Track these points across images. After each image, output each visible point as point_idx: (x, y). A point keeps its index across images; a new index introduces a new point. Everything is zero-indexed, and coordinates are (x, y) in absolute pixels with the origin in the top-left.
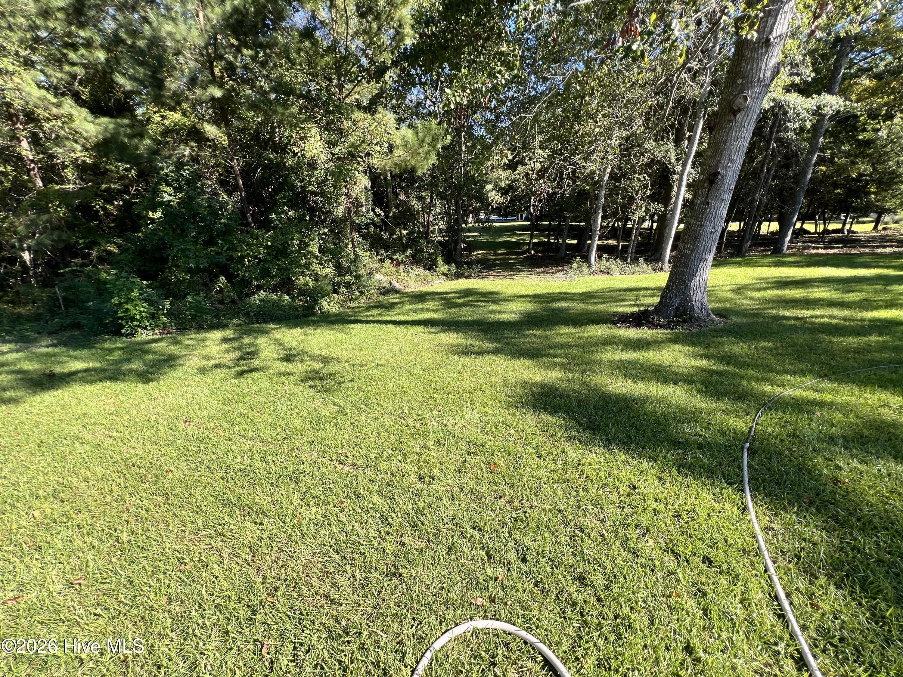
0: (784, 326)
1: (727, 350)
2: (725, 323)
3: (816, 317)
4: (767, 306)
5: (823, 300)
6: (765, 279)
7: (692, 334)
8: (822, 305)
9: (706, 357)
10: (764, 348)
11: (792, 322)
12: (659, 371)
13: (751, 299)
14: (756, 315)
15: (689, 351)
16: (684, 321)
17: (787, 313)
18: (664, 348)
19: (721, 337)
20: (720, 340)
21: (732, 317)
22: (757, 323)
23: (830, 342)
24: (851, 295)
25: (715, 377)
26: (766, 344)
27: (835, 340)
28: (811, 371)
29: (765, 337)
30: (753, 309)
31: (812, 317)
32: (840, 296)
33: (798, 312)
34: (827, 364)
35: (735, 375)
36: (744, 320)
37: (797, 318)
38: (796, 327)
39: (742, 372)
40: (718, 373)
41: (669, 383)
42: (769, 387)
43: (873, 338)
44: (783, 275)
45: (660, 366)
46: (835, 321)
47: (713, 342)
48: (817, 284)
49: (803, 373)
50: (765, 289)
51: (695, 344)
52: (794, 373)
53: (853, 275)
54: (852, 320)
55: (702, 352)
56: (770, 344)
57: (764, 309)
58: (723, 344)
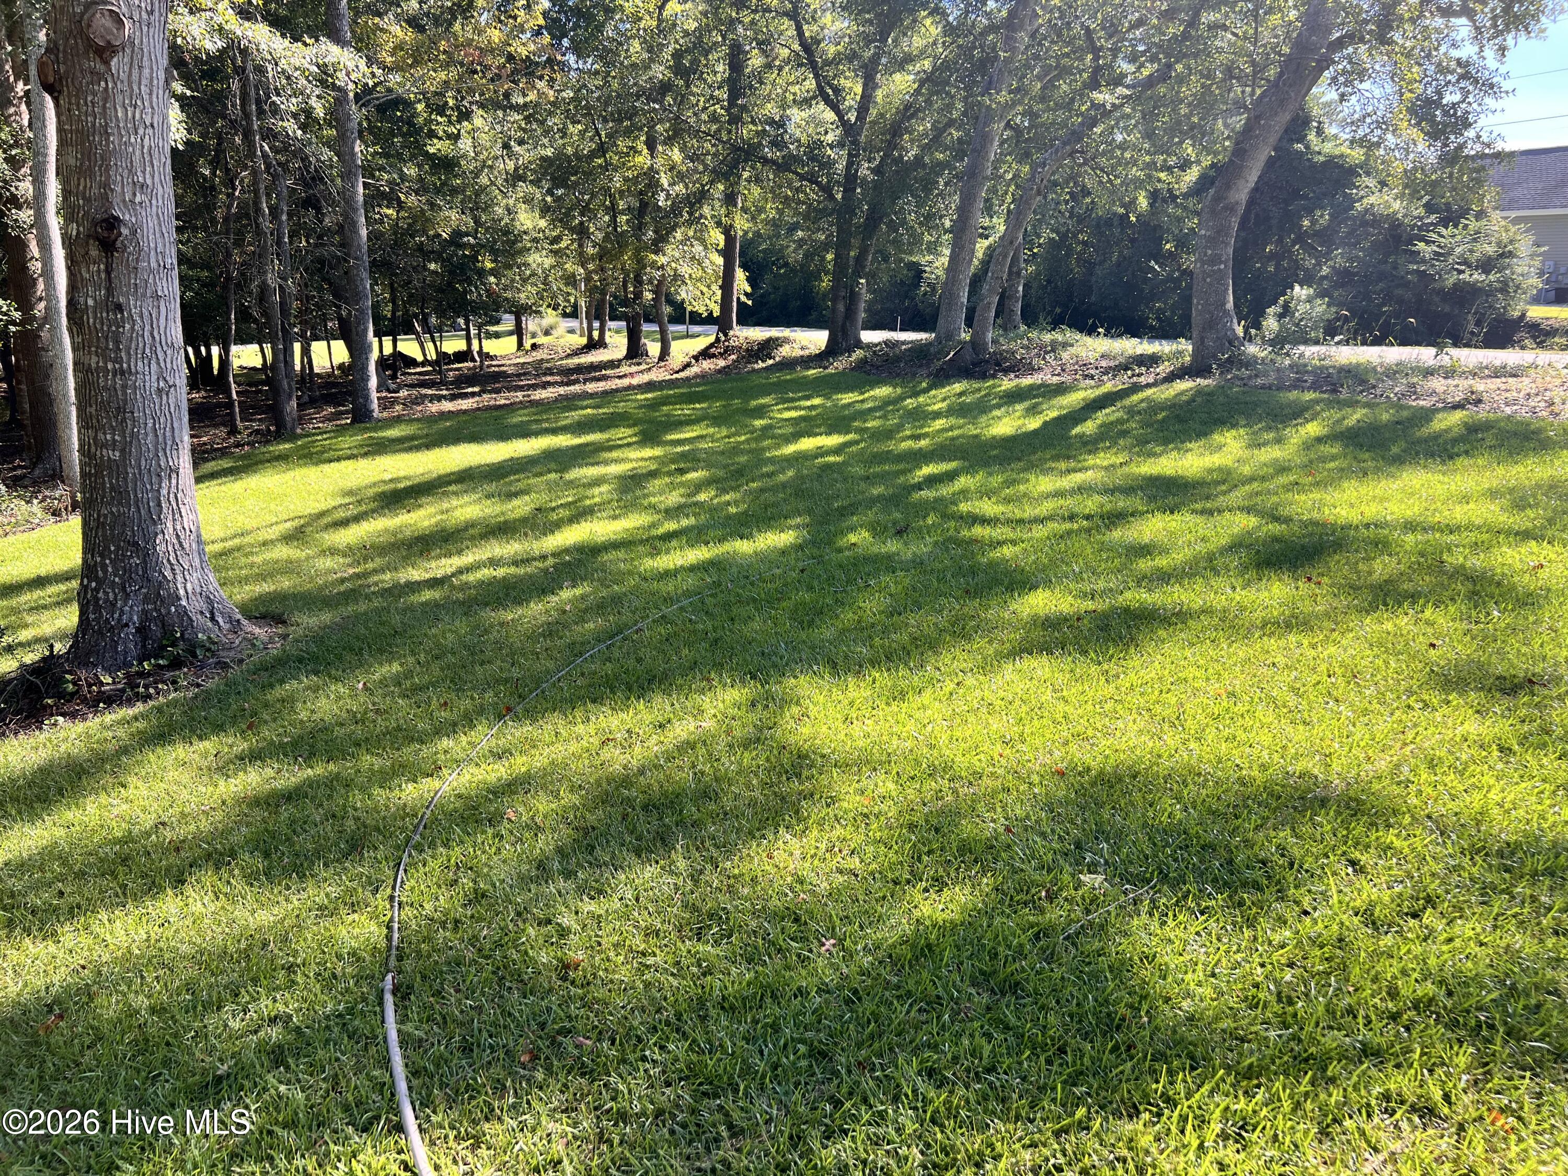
0: (411, 608)
1: (304, 715)
2: (285, 637)
3: (468, 569)
4: (370, 566)
5: (470, 524)
6: (350, 493)
7: (206, 698)
8: (472, 538)
9: (255, 757)
10: (383, 683)
11: (427, 595)
12: (125, 860)
13: (333, 551)
14: (350, 596)
15: (205, 755)
16: (176, 664)
17: (415, 574)
18: (127, 770)
19: (282, 682)
20: (279, 692)
21: (298, 617)
22: (357, 616)
23: (502, 624)
24: (516, 502)
25: (286, 812)
26: (385, 669)
27: (509, 616)
28: (481, 711)
29: (381, 651)
30: (343, 581)
31: (460, 571)
32: (498, 509)
33: (433, 564)
34: (506, 681)
35: (331, 783)
36: (326, 617)
37: (434, 583)
38: (435, 605)
39: (346, 768)
40: (291, 796)
41: (161, 889)
42: (411, 786)
43: (566, 594)
44: (387, 477)
45: (128, 839)
46: (501, 572)
47: (266, 705)
48: (453, 488)
49: (468, 721)
50: (357, 519)
51: (219, 728)
52: (451, 728)
53: (507, 456)
54: (526, 561)
55: (242, 746)
56: (396, 667)
57: (365, 575)
58: (289, 701)
